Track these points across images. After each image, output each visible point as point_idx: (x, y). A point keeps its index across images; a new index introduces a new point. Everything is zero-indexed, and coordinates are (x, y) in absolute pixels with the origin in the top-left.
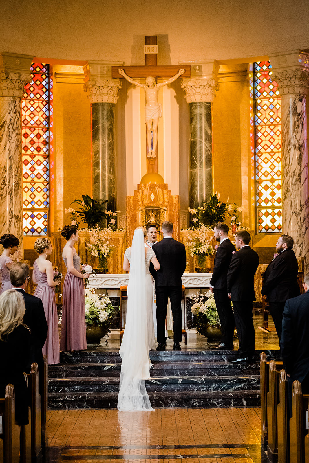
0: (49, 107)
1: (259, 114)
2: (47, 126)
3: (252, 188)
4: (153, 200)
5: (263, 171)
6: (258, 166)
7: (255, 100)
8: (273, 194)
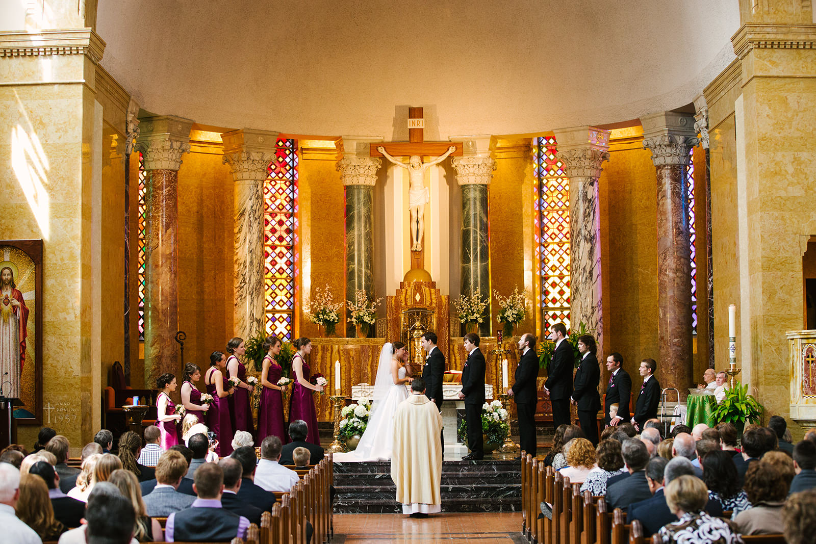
0: (293, 188)
1: (545, 197)
2: (291, 211)
3: (537, 286)
4: (418, 301)
5: (550, 265)
6: (545, 259)
7: (540, 180)
8: (561, 293)
